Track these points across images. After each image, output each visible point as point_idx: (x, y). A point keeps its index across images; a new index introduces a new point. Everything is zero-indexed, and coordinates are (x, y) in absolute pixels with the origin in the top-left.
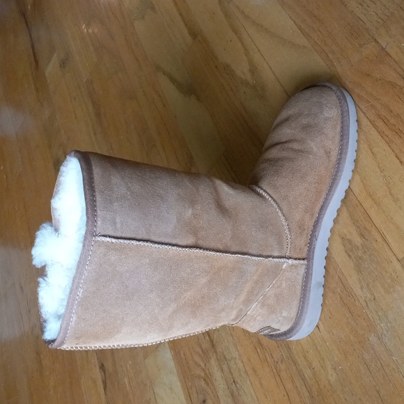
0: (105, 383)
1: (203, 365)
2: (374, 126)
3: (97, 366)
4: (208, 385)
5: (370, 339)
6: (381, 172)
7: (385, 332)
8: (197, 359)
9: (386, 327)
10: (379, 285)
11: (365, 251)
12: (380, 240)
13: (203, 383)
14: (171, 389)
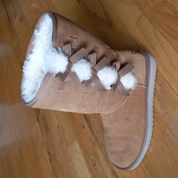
0: (50, 160)
1: (93, 149)
2: (162, 35)
3: (47, 153)
4: (95, 157)
5: (167, 131)
6: (167, 56)
7: (173, 128)
8: (90, 146)
9: (173, 126)
10: (169, 107)
11: (162, 92)
12: (168, 87)
13: (93, 157)
14: (80, 160)
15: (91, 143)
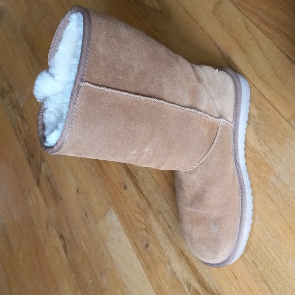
15: (140, 211)
